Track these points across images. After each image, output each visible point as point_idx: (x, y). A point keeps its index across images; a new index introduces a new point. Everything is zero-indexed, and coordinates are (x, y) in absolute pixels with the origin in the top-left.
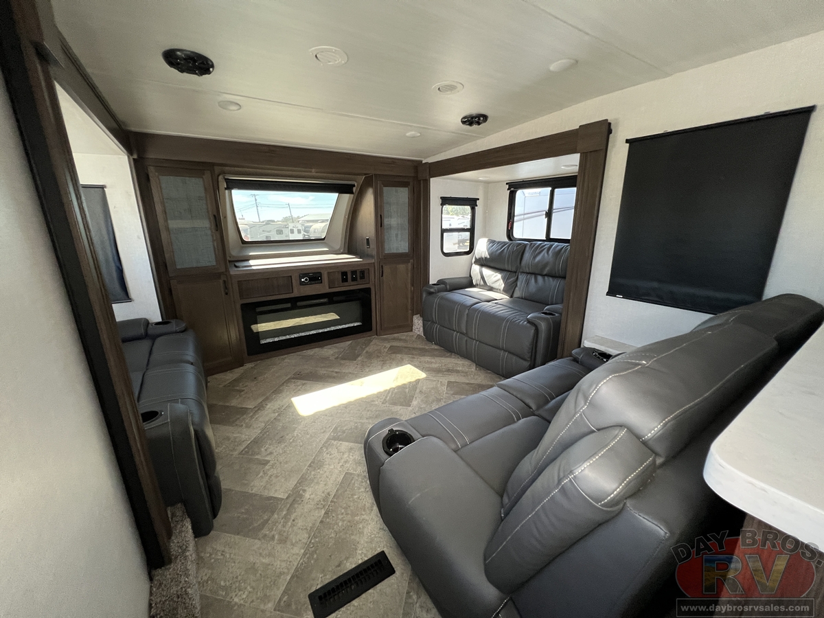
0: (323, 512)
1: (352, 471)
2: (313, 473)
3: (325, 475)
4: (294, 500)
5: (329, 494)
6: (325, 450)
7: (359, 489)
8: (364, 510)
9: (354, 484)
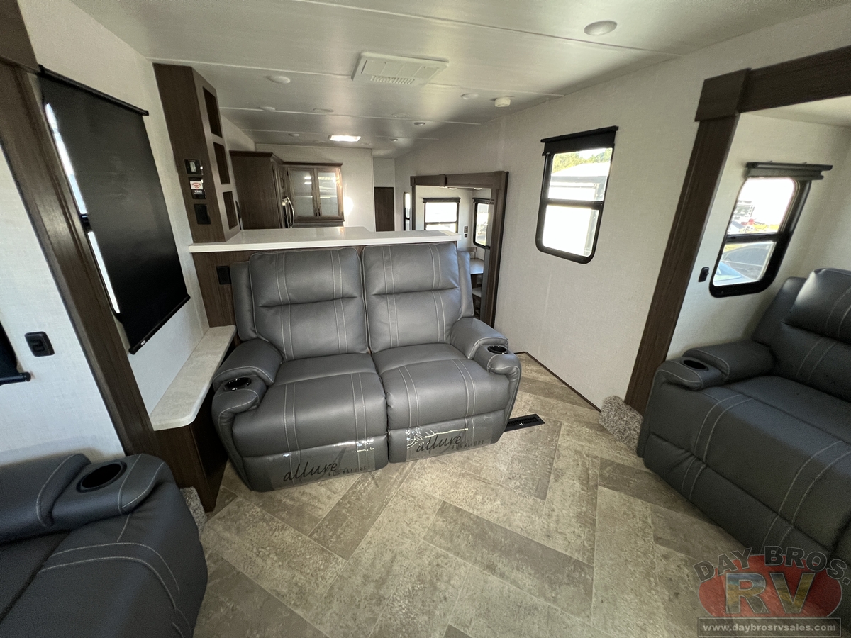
0: (555, 465)
1: (539, 500)
2: (584, 509)
3: (569, 503)
4: (588, 482)
5: (556, 481)
6: (586, 544)
7: (526, 478)
8: (519, 459)
9: (533, 484)
